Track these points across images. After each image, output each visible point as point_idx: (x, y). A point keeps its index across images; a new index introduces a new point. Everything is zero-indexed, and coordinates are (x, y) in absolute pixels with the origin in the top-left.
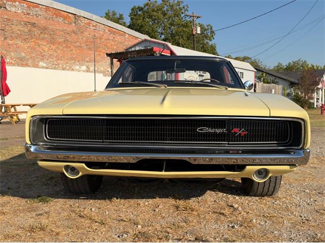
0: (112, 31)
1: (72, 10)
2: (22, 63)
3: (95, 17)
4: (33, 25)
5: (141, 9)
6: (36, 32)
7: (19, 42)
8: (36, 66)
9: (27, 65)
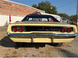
0: (32, 9)
1: (24, 5)
2: (14, 15)
3: (29, 6)
4: (17, 8)
5: (41, 3)
6: (17, 9)
7: (14, 11)
8: (17, 16)
9: (15, 16)
